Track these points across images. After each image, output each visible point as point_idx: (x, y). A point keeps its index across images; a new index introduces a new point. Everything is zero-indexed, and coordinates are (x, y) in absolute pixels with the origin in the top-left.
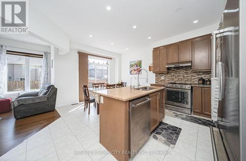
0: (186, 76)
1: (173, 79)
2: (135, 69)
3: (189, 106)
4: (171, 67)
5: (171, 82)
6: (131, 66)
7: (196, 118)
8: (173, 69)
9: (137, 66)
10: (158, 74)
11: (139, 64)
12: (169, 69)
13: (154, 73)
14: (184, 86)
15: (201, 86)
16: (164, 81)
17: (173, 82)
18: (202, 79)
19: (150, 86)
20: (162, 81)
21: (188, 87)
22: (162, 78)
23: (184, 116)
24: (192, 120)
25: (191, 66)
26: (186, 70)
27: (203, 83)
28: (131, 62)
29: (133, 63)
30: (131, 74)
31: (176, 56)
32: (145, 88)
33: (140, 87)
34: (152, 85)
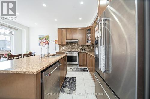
0: (75, 47)
1: (69, 49)
2: (44, 41)
3: (77, 63)
4: (69, 42)
5: (68, 51)
6: (40, 39)
7: (80, 69)
8: (69, 43)
9: (45, 39)
10: (61, 45)
11: (47, 38)
12: (67, 42)
13: (58, 45)
14: (74, 53)
15: (81, 52)
16: (65, 50)
17: (69, 50)
18: (82, 49)
19: (56, 53)
20: (63, 50)
21: (77, 53)
22: (64, 48)
23: (76, 69)
24: (79, 70)
25: (78, 42)
26: (75, 44)
27: (82, 51)
28: (40, 36)
29: (41, 37)
30: (40, 45)
31: (71, 36)
32: (54, 56)
33: (49, 55)
34: (57, 53)
